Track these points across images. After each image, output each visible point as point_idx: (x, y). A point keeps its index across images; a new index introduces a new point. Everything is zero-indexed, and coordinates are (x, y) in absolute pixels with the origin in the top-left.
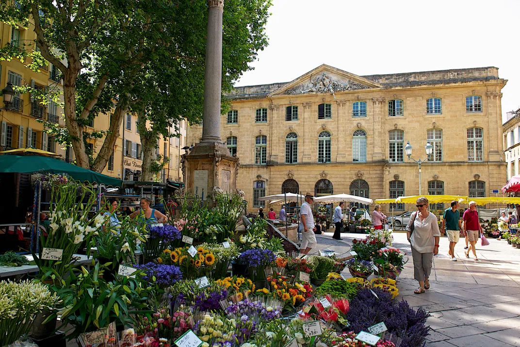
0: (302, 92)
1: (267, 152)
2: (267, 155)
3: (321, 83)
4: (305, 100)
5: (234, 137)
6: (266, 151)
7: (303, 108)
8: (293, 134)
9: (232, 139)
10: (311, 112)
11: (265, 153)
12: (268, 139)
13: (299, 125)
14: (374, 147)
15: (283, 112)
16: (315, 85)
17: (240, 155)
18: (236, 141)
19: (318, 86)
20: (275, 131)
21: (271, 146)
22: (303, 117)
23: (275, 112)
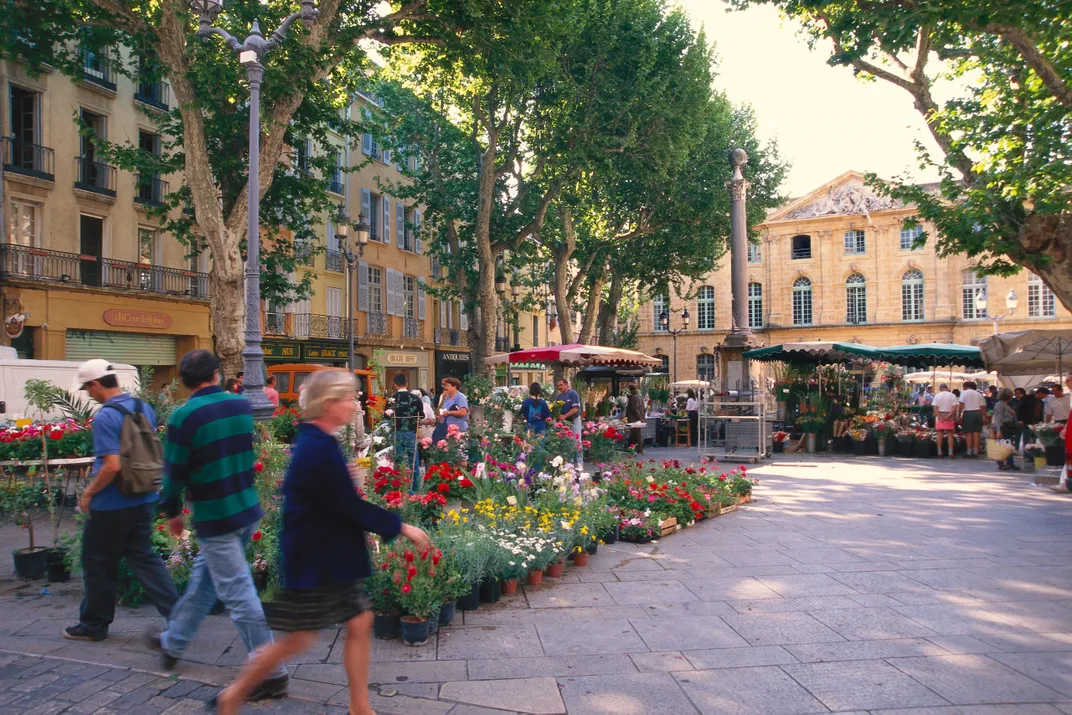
0: (817, 214)
1: (764, 308)
2: (764, 314)
3: (848, 199)
4: (821, 227)
5: (709, 287)
6: (760, 306)
7: (818, 238)
8: (803, 279)
9: (706, 290)
10: (833, 244)
11: (760, 311)
12: (763, 288)
13: (813, 266)
14: (936, 297)
15: (788, 246)
16: (837, 201)
17: (721, 315)
18: (712, 292)
19: (842, 204)
20: (775, 277)
21: (769, 300)
22: (818, 253)
23: (773, 246)
